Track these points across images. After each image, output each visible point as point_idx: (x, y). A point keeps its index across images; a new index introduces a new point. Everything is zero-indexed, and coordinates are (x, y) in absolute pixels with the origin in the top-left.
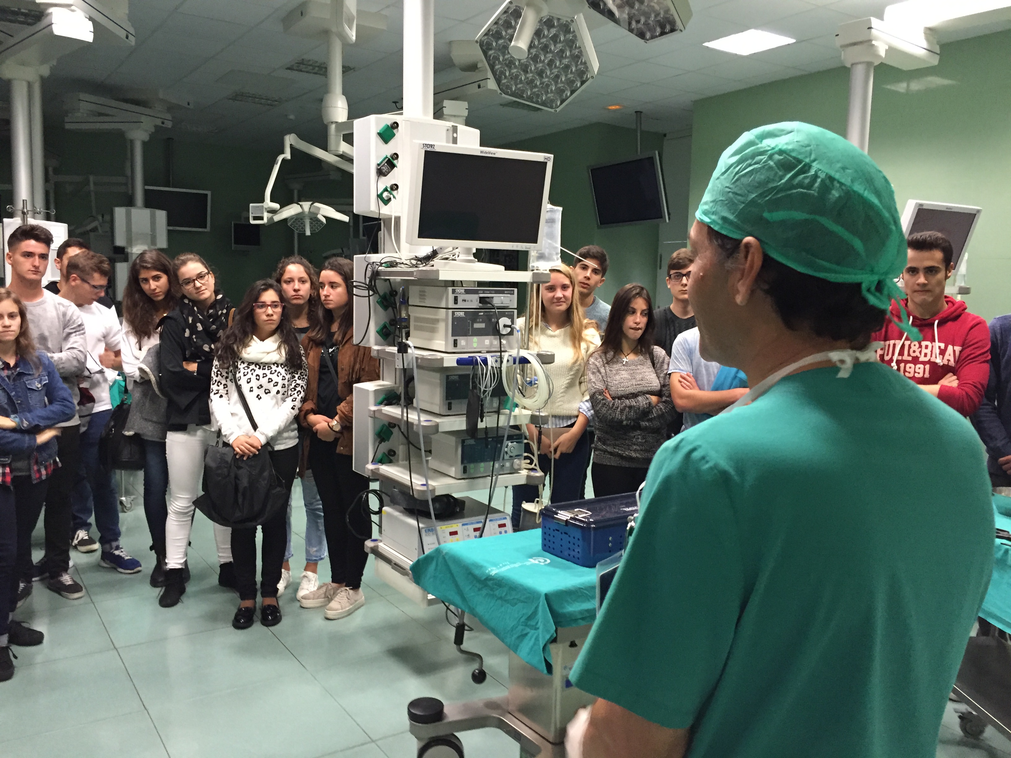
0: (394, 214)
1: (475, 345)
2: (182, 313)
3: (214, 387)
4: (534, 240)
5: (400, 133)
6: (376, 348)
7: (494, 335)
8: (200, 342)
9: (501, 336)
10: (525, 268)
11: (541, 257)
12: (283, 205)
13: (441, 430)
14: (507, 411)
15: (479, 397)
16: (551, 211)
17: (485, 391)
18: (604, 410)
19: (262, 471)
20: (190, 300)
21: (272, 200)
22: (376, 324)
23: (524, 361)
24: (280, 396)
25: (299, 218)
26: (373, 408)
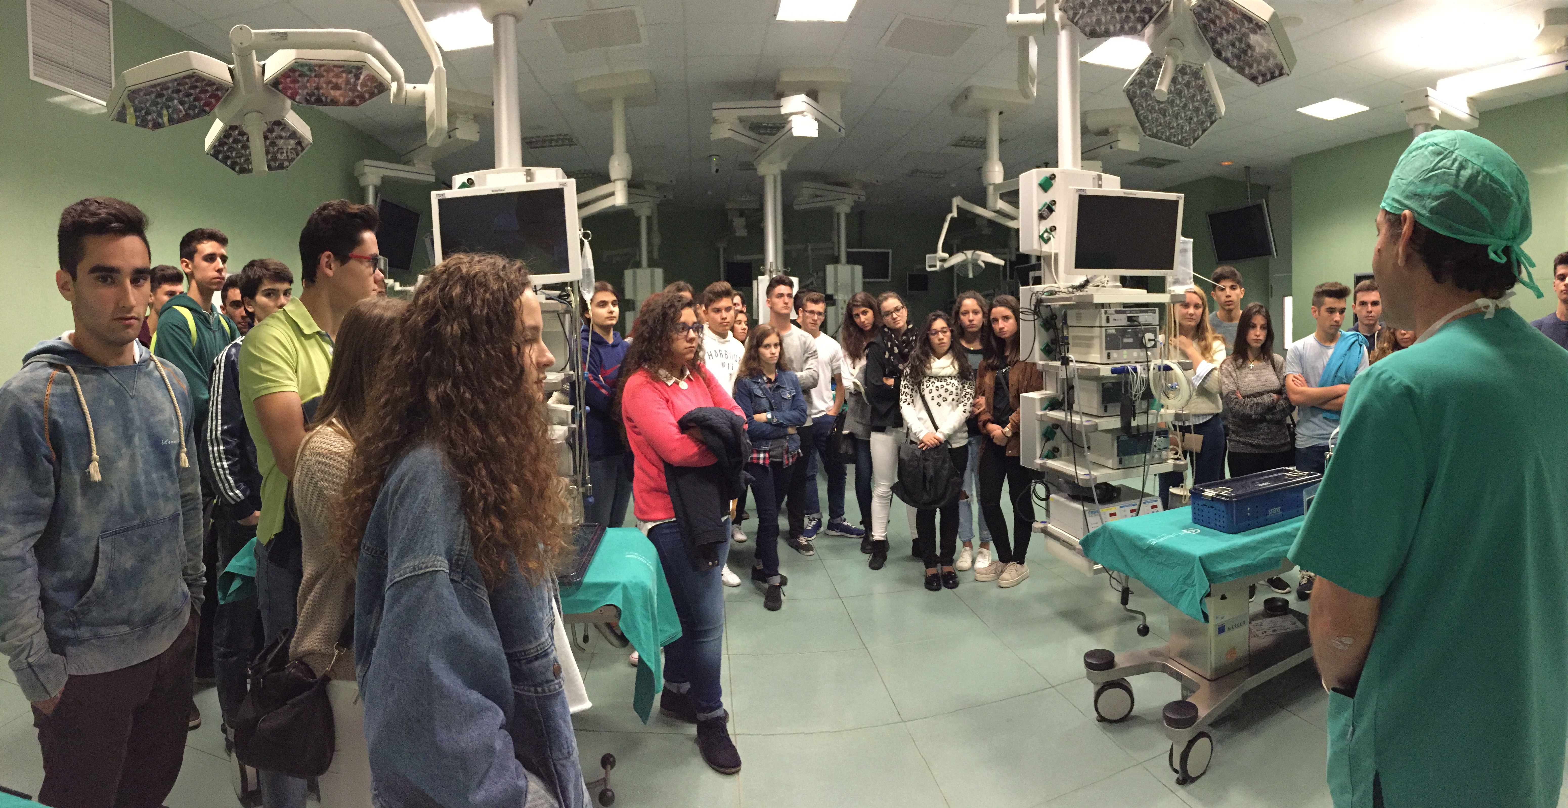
0: (1053, 252)
1: (1125, 357)
2: (883, 339)
3: (903, 397)
4: (1170, 266)
5: (1057, 183)
6: (1041, 362)
7: (1141, 347)
8: (896, 362)
9: (1147, 348)
10: (1162, 290)
11: (1176, 282)
12: (951, 255)
13: (1099, 428)
14: (1155, 411)
15: (1131, 400)
16: (1184, 242)
17: (1136, 395)
18: (1237, 407)
19: (944, 462)
20: (889, 329)
21: (943, 251)
22: (1040, 342)
23: (1168, 368)
24: (955, 403)
25: (963, 265)
26: (1040, 413)
